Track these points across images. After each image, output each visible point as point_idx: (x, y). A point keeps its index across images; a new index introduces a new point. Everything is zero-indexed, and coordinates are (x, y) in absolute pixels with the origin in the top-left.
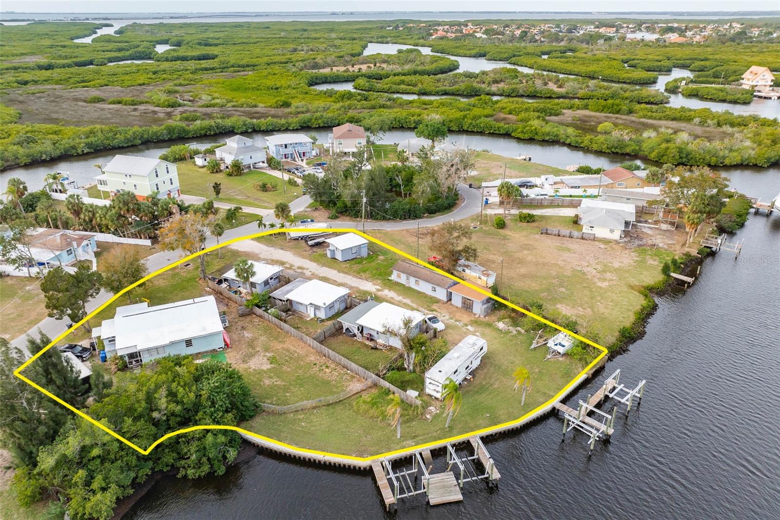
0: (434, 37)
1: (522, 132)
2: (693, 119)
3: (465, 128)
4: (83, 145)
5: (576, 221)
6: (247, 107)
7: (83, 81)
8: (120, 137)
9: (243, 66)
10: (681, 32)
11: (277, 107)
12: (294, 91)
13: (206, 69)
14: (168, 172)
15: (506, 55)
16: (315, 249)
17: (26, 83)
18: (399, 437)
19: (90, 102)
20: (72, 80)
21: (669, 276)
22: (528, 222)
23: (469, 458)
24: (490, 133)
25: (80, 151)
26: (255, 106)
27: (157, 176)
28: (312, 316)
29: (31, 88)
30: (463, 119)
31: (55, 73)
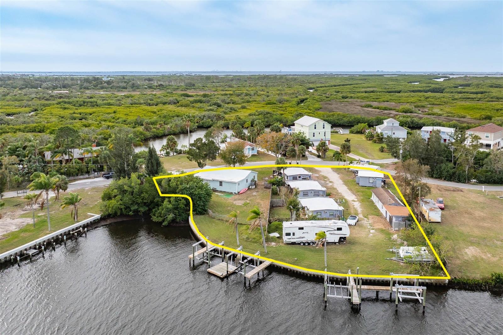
8: (345, 120)
14: (324, 128)
18: (238, 244)
19: (364, 107)
27: (315, 128)
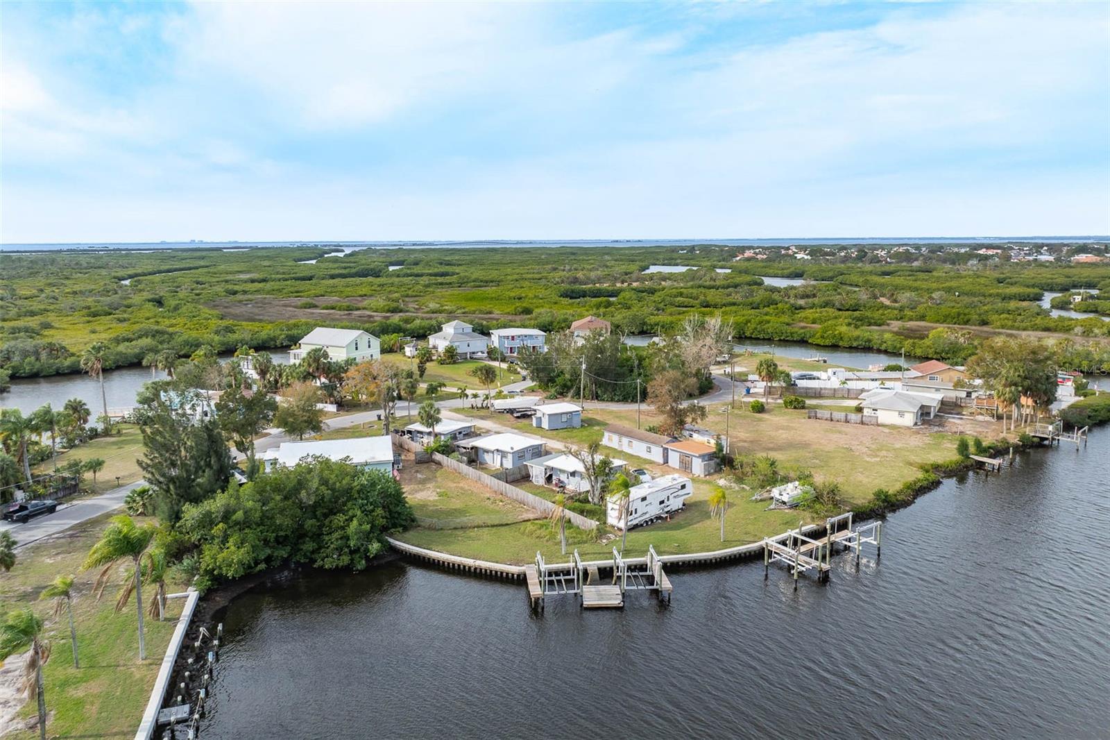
0: (738, 258)
1: (822, 337)
2: (1073, 329)
3: (748, 334)
4: (283, 336)
5: (859, 410)
6: (480, 313)
7: (297, 292)
9: (487, 282)
10: (1098, 252)
11: (516, 314)
12: (541, 301)
13: (441, 284)
14: (369, 347)
15: (830, 274)
16: (519, 420)
17: (235, 293)
18: (563, 553)
19: (301, 308)
20: (284, 291)
21: (967, 457)
22: (795, 408)
23: (647, 587)
24: (780, 340)
25: (278, 343)
26: (490, 313)
27: (357, 348)
28: (498, 465)
29: (239, 297)
30: (746, 324)
31: (268, 286)
